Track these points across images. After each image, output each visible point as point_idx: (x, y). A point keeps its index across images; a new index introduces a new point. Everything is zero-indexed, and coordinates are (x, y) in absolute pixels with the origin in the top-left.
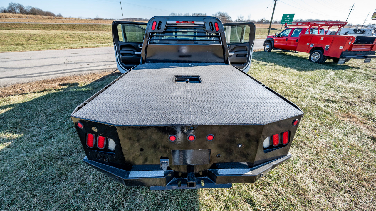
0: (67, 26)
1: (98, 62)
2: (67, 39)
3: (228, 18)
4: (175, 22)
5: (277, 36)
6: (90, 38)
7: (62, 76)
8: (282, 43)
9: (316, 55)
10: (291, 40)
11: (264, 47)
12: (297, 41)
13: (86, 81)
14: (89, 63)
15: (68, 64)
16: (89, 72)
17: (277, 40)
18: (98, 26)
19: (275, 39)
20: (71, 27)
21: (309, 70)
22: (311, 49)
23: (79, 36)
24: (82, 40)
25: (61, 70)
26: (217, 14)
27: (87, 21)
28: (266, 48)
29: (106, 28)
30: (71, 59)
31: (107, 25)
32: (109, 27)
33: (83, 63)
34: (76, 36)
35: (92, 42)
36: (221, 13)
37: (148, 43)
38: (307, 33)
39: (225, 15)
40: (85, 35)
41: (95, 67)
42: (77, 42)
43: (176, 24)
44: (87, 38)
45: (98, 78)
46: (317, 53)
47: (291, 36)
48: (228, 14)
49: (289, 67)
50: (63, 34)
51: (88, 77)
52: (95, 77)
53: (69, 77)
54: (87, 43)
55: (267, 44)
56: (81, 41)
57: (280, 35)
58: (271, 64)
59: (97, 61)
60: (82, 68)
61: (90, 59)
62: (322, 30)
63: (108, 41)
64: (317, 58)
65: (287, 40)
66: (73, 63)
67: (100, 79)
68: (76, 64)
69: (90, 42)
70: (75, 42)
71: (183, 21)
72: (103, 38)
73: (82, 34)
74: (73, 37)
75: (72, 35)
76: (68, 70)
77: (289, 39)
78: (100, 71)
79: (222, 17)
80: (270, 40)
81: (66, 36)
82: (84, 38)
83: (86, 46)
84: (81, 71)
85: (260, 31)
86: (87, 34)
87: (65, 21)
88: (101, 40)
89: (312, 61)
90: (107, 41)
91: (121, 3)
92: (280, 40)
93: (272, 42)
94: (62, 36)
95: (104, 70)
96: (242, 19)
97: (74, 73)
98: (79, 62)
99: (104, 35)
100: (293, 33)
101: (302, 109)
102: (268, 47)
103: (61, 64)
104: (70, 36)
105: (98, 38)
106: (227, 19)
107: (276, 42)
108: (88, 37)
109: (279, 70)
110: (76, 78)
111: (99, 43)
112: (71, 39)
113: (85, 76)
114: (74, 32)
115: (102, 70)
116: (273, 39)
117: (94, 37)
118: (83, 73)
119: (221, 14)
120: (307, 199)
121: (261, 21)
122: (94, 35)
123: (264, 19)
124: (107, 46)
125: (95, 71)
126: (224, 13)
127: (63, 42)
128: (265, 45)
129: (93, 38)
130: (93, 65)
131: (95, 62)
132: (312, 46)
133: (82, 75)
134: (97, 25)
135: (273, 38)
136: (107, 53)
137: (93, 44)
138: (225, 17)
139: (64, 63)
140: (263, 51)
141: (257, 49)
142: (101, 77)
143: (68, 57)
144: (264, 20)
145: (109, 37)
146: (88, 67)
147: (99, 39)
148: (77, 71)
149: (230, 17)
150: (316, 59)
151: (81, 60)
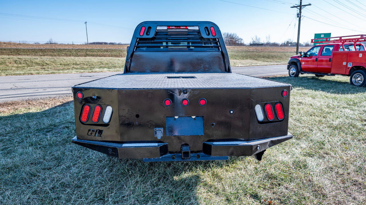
0: (9, 51)
1: (57, 87)
2: (10, 65)
3: (238, 40)
4: (166, 28)
5: (303, 56)
6: (43, 63)
7: (11, 100)
8: (311, 64)
9: (359, 77)
10: (322, 61)
11: (288, 70)
12: (330, 60)
13: (43, 106)
14: (45, 88)
15: (17, 89)
16: (47, 96)
17: (304, 61)
18: (53, 51)
19: (301, 60)
20: (14, 52)
21: (348, 93)
22: (349, 69)
23: (27, 62)
24: (31, 66)
25: (10, 95)
27: (36, 46)
28: (291, 72)
29: (63, 54)
30: (19, 85)
31: (66, 49)
32: (68, 52)
33: (37, 88)
34: (22, 62)
35: (45, 68)
36: (228, 34)
37: (135, 50)
38: (341, 50)
39: (234, 37)
40: (35, 60)
41: (53, 92)
42: (23, 69)
43: (167, 30)
44: (38, 64)
45: (59, 104)
46: (359, 75)
47: (321, 55)
48: (237, 35)
49: (322, 90)
50: (5, 59)
51: (46, 102)
52: (55, 102)
53: (20, 101)
54: (38, 69)
55: (292, 66)
56: (29, 68)
57: (308, 55)
58: (298, 88)
59: (55, 86)
60: (37, 93)
61: (46, 84)
62: (361, 47)
63: (68, 67)
64: (360, 80)
65: (316, 60)
66: (23, 89)
67: (62, 104)
68: (27, 89)
69: (41, 68)
70: (21, 69)
71: (175, 26)
72: (61, 64)
73: (31, 59)
74: (19, 63)
75: (18, 60)
76: (18, 94)
77: (319, 59)
78: (62, 96)
79: (230, 39)
80: (295, 61)
81: (9, 61)
82: (34, 64)
83: (37, 73)
84: (37, 95)
85: (285, 55)
86: (38, 59)
87: (4, 46)
88: (58, 67)
89: (354, 85)
90: (66, 67)
91: (86, 23)
92: (308, 61)
93: (298, 64)
94: (4, 62)
95: (67, 95)
96: (258, 42)
97: (28, 97)
98: (31, 87)
99: (62, 61)
100: (323, 51)
101: (332, 127)
102: (293, 71)
103: (8, 89)
104: (14, 62)
105: (54, 64)
106: (237, 42)
107: (303, 64)
108: (39, 62)
109: (307, 94)
110: (30, 102)
111: (54, 70)
112: (16, 65)
113: (42, 101)
114: (19, 57)
115: (65, 95)
116: (299, 60)
117: (49, 62)
118: (39, 97)
119: (227, 36)
120: (322, 194)
121: (286, 43)
122: (48, 60)
123: (290, 41)
124: (66, 72)
125: (55, 95)
126: (232, 33)
127: (4, 68)
128: (289, 68)
129: (46, 63)
130: (52, 91)
131: (53, 88)
132: (350, 65)
133: (38, 99)
134: (51, 49)
135: (298, 58)
136: (68, 79)
137: (46, 71)
138: (233, 39)
139: (11, 89)
140: (288, 77)
141: (280, 75)
142: (63, 102)
143: (16, 83)
144: (291, 43)
145: (69, 62)
146: (44, 92)
147: (55, 66)
148: (31, 96)
149: (240, 39)
150: (359, 82)
151: (34, 86)
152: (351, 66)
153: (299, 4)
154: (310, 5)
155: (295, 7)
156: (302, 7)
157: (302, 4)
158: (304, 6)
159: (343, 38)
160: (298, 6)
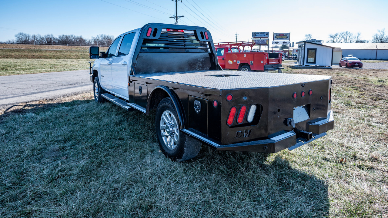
9: (245, 70)
12: (223, 59)
22: (238, 65)
26: (100, 37)
43: (167, 32)
152: (239, 63)
153: (175, 16)
154: (183, 17)
155: (172, 17)
156: (178, 18)
157: (178, 16)
158: (179, 17)
159: (230, 43)
160: (174, 17)
